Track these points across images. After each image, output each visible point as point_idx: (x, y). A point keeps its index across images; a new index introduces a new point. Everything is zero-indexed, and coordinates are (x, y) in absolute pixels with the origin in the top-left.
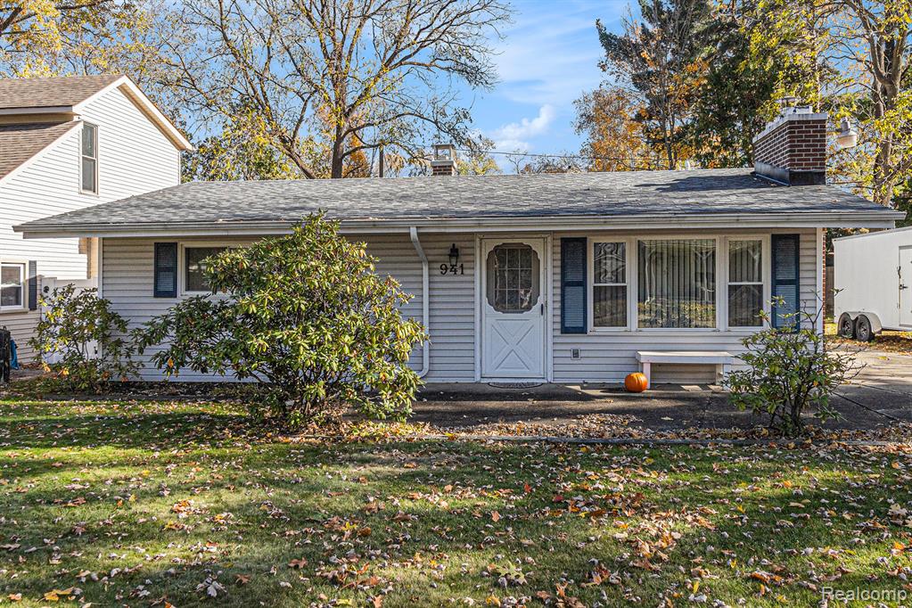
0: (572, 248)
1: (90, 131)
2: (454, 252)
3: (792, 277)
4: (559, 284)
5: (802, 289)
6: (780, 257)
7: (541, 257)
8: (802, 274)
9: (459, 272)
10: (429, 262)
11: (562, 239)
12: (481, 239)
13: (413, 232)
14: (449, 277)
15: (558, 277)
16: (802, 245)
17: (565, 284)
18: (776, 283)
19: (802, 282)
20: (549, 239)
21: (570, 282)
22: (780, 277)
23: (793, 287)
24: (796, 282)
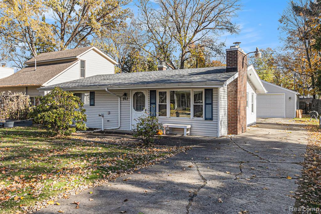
0: (153, 93)
1: (83, 63)
2: (125, 95)
3: (210, 102)
4: (149, 103)
5: (213, 106)
6: (207, 96)
7: (145, 96)
8: (213, 102)
9: (127, 100)
10: (120, 97)
11: (150, 91)
12: (132, 91)
13: (106, 89)
14: (125, 101)
15: (149, 101)
16: (214, 92)
17: (151, 104)
18: (206, 104)
19: (213, 104)
20: (147, 91)
21: (152, 103)
22: (207, 102)
23: (210, 106)
24: (212, 104)
